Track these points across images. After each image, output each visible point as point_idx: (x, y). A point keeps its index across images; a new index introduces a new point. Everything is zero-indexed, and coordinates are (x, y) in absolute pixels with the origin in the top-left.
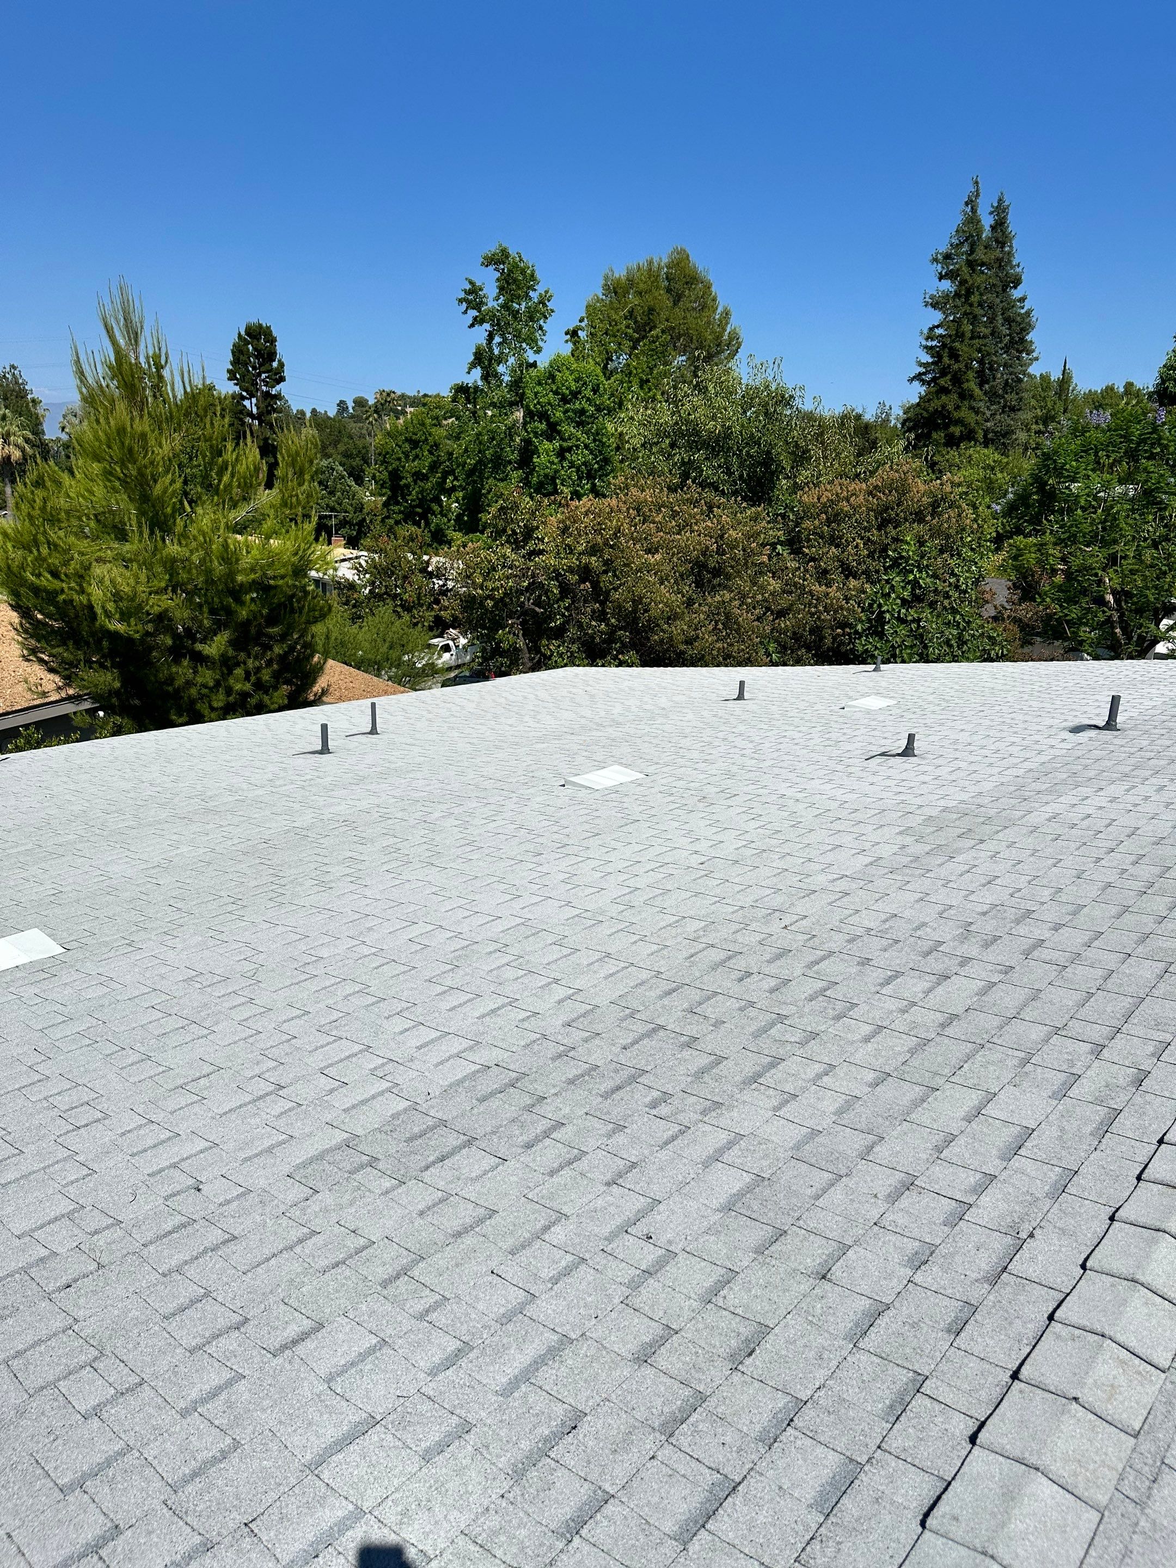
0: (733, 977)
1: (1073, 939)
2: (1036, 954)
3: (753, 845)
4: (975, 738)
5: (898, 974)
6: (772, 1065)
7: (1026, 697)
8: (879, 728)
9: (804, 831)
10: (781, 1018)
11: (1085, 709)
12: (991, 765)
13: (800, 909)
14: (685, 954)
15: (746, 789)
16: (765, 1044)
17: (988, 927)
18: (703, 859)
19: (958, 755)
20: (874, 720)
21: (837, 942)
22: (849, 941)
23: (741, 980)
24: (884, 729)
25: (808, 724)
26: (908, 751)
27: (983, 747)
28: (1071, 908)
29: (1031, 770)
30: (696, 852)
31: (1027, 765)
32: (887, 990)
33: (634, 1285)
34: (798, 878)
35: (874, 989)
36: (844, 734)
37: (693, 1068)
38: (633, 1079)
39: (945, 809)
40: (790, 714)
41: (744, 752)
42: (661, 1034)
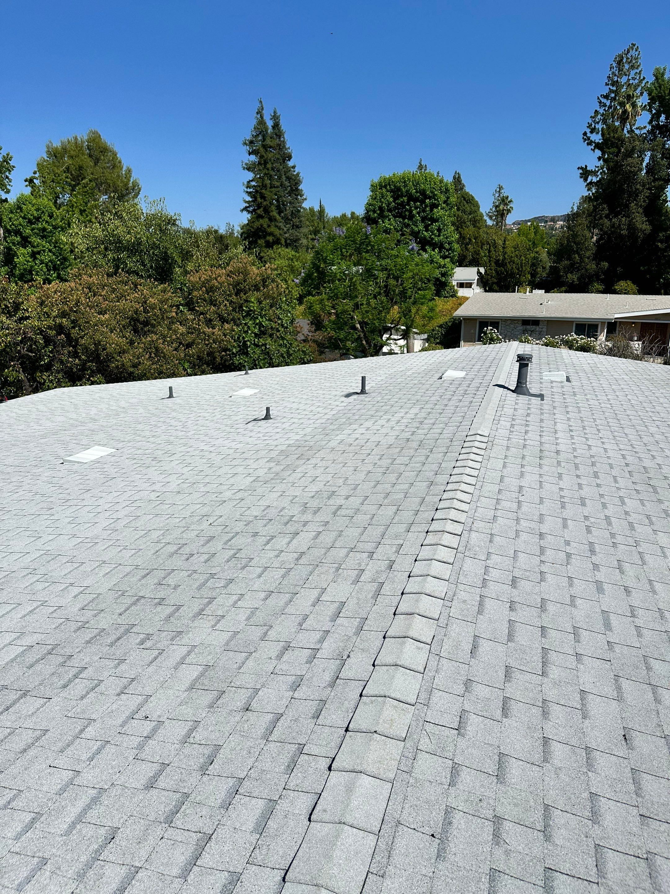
0: (183, 558)
1: (355, 502)
2: (339, 513)
3: (187, 481)
4: (300, 405)
5: (273, 537)
6: (210, 603)
7: (323, 381)
8: (251, 406)
9: (216, 468)
10: (212, 575)
11: (351, 384)
12: (309, 419)
13: (218, 513)
14: (153, 552)
15: (180, 450)
16: (205, 592)
17: (314, 504)
18: (158, 494)
19: (292, 415)
20: (248, 401)
21: (240, 526)
22: (246, 525)
23: (188, 559)
24: (254, 406)
25: (212, 408)
26: (267, 417)
27: (305, 410)
28: (353, 486)
29: (328, 419)
30: (153, 491)
31: (327, 417)
32: (268, 547)
33: (141, 747)
34: (215, 496)
35: (261, 548)
36: (233, 411)
37: (163, 616)
38: (127, 631)
39: (289, 446)
40: (201, 403)
41: (176, 428)
42: (142, 601)
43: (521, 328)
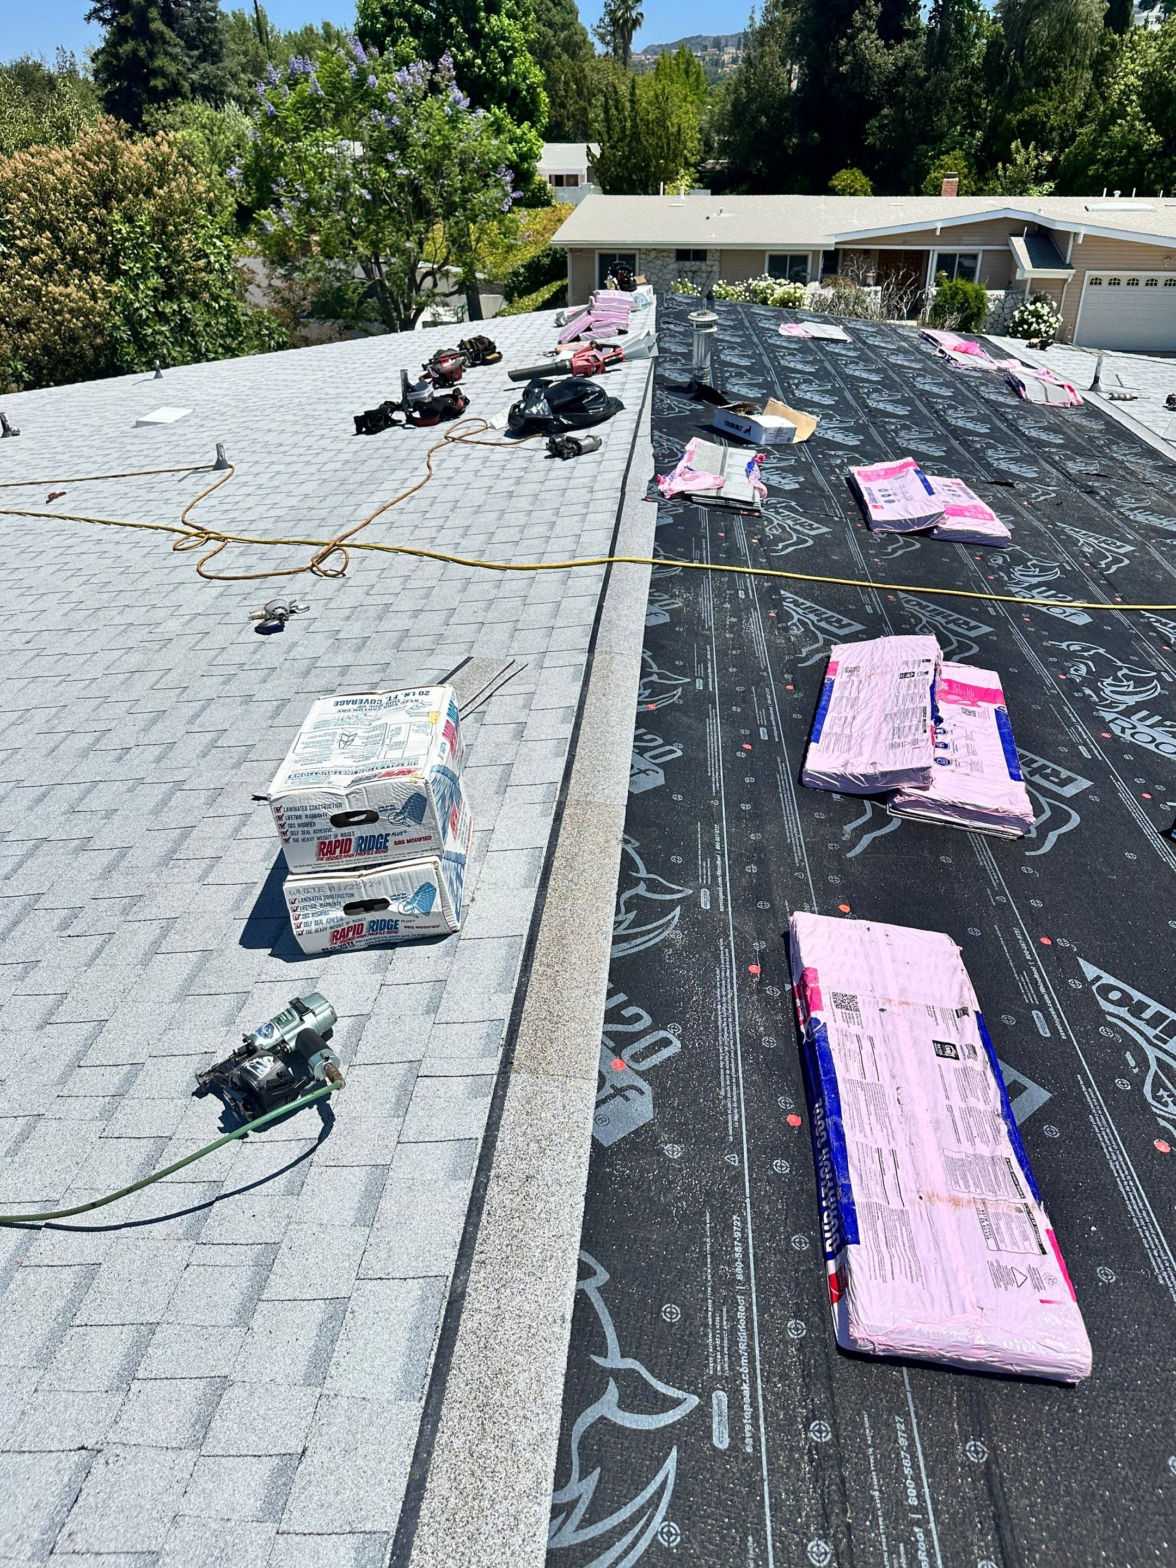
0: (110, 759)
1: (432, 622)
2: (404, 645)
3: (82, 606)
4: (284, 436)
5: (285, 702)
6: (184, 837)
7: (320, 385)
8: (182, 443)
9: (137, 576)
10: (179, 785)
11: (379, 388)
12: (308, 463)
13: (161, 664)
14: (44, 752)
15: (52, 543)
16: (171, 818)
17: (355, 629)
18: (29, 636)
19: (274, 458)
20: (174, 434)
21: (211, 687)
22: (224, 683)
23: (119, 759)
24: (189, 443)
25: (100, 452)
26: (220, 465)
27: (295, 445)
28: (421, 592)
29: (347, 462)
30: (16, 631)
31: (343, 457)
32: (279, 721)
33: (107, 1114)
34: (148, 630)
35: (265, 725)
36: (146, 456)
37: (97, 869)
38: (29, 908)
39: (278, 519)
40: (75, 444)
41: (33, 499)
42: (46, 847)
43: (675, 266)
